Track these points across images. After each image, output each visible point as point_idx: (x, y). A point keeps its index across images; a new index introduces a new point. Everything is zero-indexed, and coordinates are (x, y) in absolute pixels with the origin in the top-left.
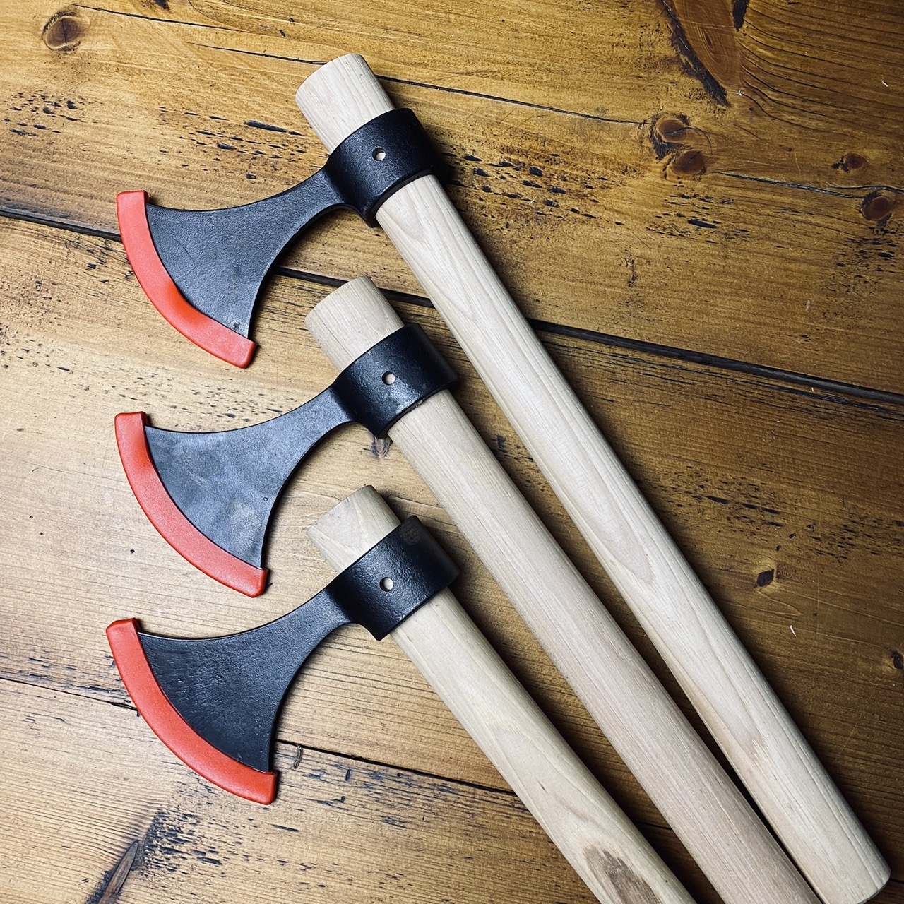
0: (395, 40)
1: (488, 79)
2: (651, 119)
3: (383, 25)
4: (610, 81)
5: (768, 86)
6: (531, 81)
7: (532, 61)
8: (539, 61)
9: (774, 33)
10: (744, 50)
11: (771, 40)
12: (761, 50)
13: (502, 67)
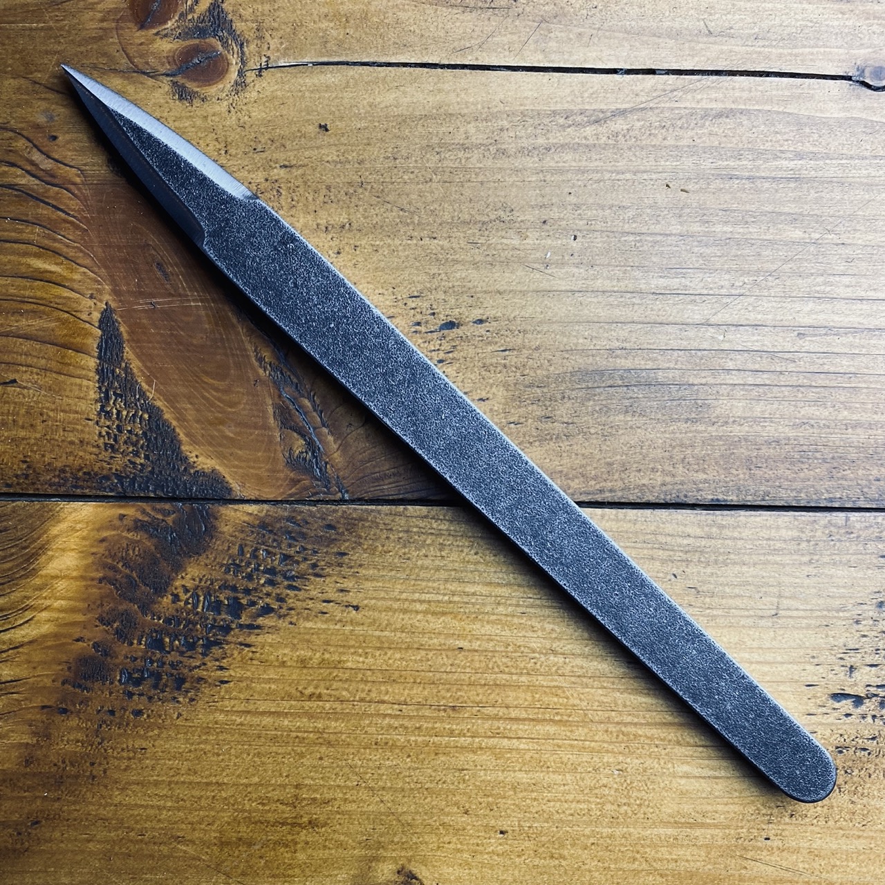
0: (776, 158)
1: (580, 107)
2: (248, 81)
3: (806, 185)
4: (343, 148)
5: (27, 195)
6: (497, 118)
7: (503, 163)
8: (489, 163)
9: (33, 312)
10: (87, 262)
11: (39, 294)
12: (53, 268)
13: (557, 138)
